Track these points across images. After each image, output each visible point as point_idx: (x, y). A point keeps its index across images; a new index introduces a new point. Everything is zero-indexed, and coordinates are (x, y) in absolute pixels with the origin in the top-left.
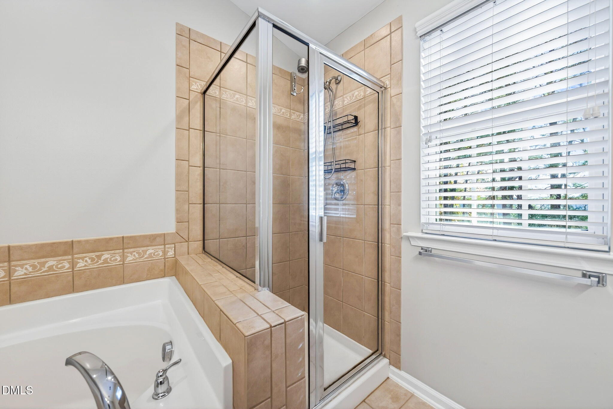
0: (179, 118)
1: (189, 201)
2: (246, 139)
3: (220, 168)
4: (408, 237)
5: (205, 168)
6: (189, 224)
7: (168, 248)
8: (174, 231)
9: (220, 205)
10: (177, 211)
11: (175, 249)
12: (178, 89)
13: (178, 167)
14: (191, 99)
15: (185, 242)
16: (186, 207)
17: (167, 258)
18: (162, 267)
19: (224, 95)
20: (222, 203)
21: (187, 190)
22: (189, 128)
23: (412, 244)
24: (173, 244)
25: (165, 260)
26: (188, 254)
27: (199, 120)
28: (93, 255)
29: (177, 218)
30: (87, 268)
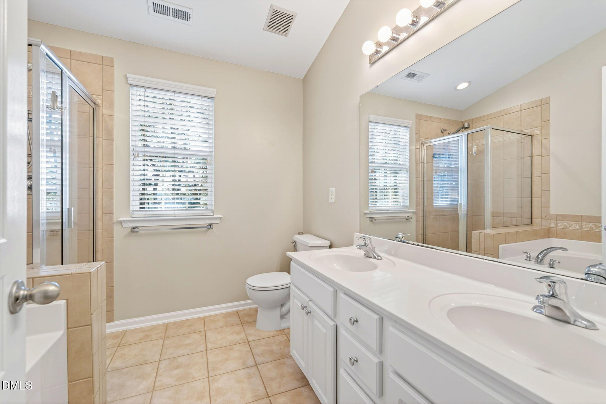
4: (121, 221)
23: (124, 226)
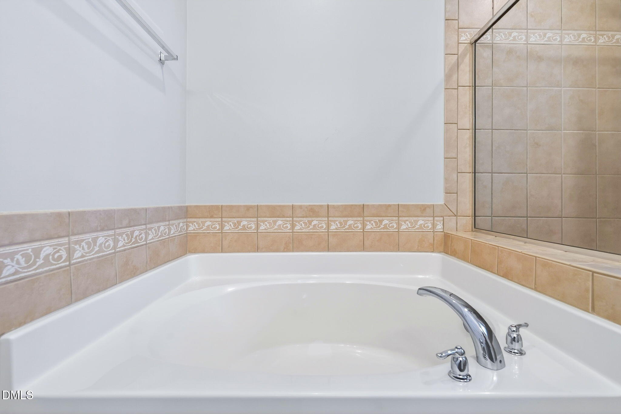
0: (448, 77)
1: (457, 170)
2: (526, 87)
3: (492, 128)
5: (476, 130)
6: (457, 195)
7: (437, 221)
8: (443, 203)
9: (492, 175)
10: (446, 180)
11: (443, 223)
12: (446, 46)
13: (446, 131)
14: (459, 54)
15: (454, 216)
16: (455, 176)
17: (436, 232)
18: (431, 241)
19: (497, 38)
20: (494, 172)
21: (456, 157)
22: (458, 86)
24: (442, 217)
25: (434, 234)
26: (457, 230)
27: (468, 75)
28: (377, 219)
29: (446, 188)
30: (372, 230)
